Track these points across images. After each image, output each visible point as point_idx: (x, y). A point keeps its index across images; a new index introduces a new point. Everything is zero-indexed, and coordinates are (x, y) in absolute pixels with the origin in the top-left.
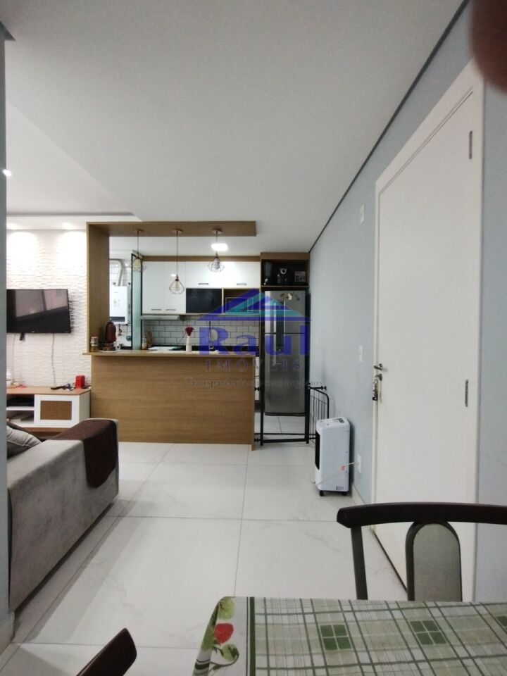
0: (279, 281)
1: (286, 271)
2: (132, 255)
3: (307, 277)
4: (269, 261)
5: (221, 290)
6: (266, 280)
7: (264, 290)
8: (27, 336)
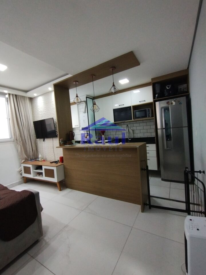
0: (166, 94)
1: (170, 86)
2: (87, 97)
3: (188, 88)
4: (158, 83)
5: (131, 107)
6: (157, 96)
7: (155, 101)
8: (46, 140)
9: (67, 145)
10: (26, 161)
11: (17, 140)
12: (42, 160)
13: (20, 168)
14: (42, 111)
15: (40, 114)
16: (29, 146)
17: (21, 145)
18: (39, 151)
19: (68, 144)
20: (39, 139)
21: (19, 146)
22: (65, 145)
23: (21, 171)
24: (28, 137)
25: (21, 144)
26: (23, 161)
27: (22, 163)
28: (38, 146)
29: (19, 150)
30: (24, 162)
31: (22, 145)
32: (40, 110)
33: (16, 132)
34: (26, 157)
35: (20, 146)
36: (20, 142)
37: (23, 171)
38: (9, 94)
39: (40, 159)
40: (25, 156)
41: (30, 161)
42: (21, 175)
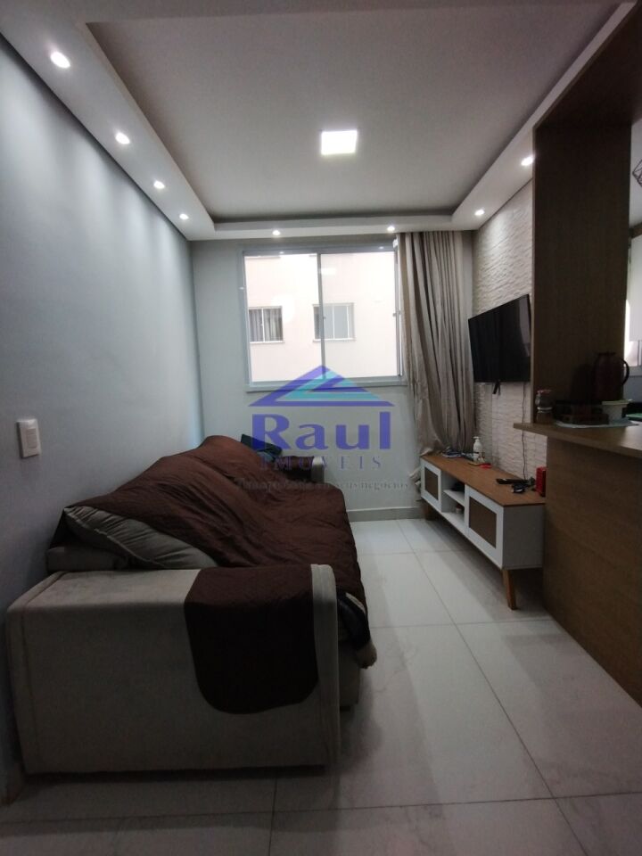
8: (503, 388)
9: (567, 421)
10: (436, 452)
11: (414, 381)
12: (482, 460)
13: (416, 471)
14: (498, 277)
15: (494, 288)
16: (449, 405)
17: (424, 401)
18: (481, 424)
19: (571, 417)
20: (483, 384)
21: (418, 402)
22: (561, 419)
23: (419, 479)
24: (447, 374)
25: (427, 396)
26: (428, 450)
27: (421, 457)
28: (481, 408)
29: (420, 413)
30: (429, 454)
31: (428, 400)
32: (495, 271)
33: (413, 357)
34: (437, 438)
35: (421, 402)
36: (423, 389)
37: (423, 482)
38: (403, 235)
39: (475, 456)
40: (435, 435)
41: (447, 456)
42: (419, 491)
